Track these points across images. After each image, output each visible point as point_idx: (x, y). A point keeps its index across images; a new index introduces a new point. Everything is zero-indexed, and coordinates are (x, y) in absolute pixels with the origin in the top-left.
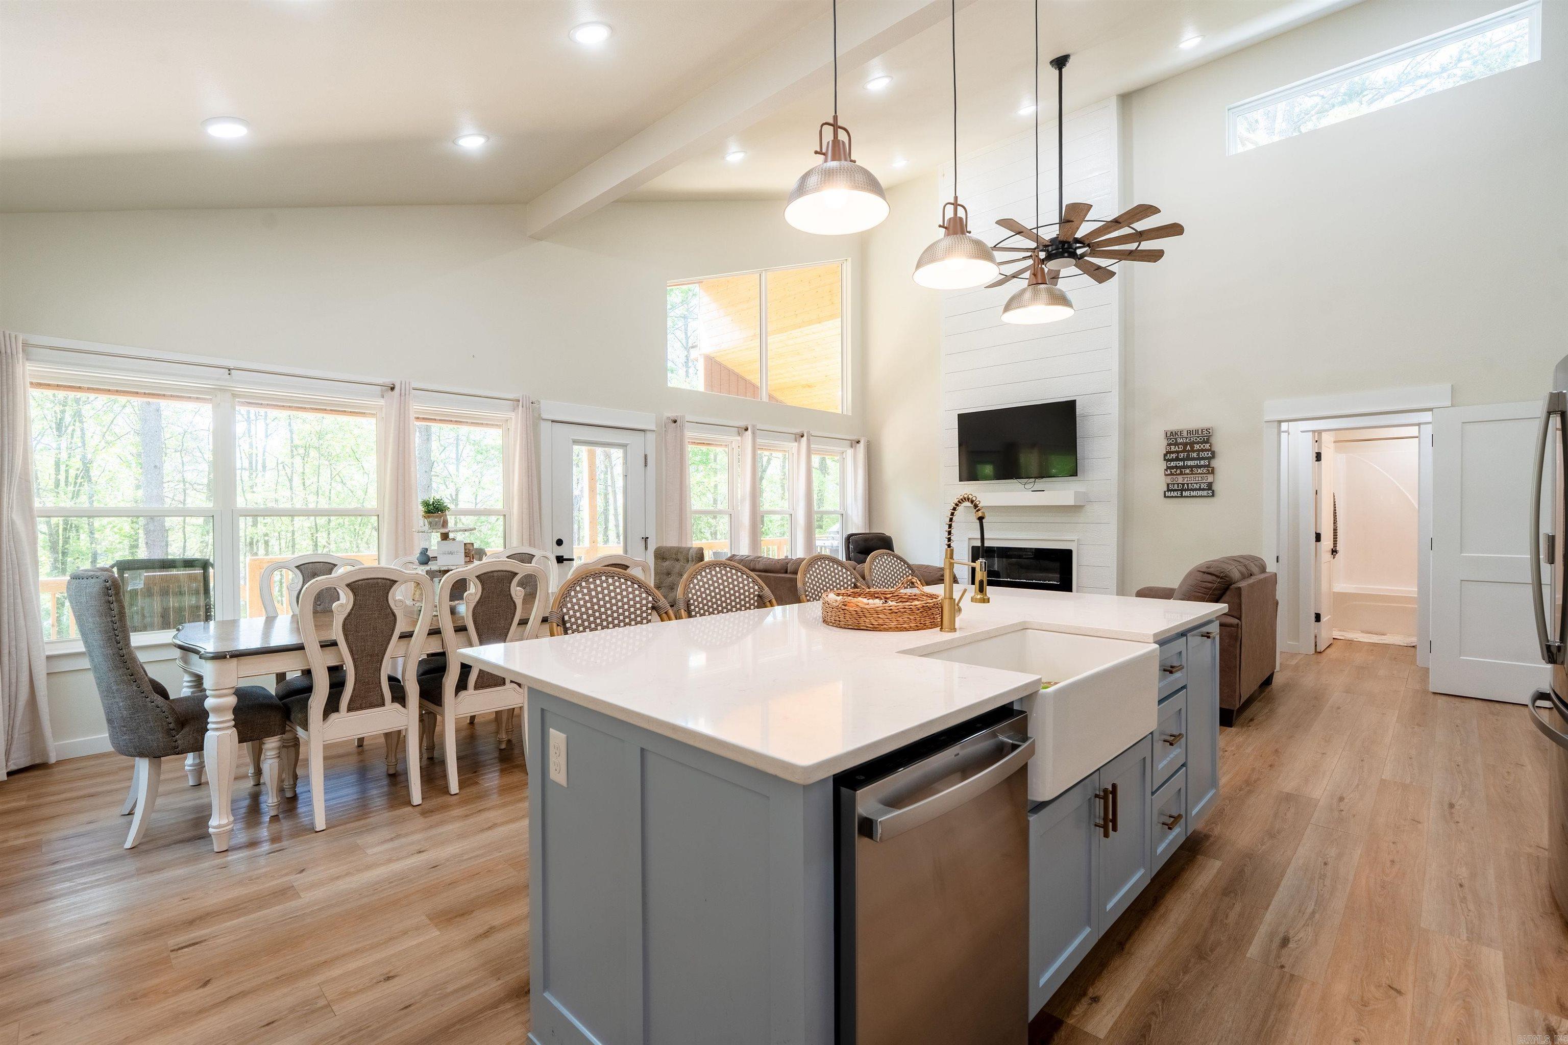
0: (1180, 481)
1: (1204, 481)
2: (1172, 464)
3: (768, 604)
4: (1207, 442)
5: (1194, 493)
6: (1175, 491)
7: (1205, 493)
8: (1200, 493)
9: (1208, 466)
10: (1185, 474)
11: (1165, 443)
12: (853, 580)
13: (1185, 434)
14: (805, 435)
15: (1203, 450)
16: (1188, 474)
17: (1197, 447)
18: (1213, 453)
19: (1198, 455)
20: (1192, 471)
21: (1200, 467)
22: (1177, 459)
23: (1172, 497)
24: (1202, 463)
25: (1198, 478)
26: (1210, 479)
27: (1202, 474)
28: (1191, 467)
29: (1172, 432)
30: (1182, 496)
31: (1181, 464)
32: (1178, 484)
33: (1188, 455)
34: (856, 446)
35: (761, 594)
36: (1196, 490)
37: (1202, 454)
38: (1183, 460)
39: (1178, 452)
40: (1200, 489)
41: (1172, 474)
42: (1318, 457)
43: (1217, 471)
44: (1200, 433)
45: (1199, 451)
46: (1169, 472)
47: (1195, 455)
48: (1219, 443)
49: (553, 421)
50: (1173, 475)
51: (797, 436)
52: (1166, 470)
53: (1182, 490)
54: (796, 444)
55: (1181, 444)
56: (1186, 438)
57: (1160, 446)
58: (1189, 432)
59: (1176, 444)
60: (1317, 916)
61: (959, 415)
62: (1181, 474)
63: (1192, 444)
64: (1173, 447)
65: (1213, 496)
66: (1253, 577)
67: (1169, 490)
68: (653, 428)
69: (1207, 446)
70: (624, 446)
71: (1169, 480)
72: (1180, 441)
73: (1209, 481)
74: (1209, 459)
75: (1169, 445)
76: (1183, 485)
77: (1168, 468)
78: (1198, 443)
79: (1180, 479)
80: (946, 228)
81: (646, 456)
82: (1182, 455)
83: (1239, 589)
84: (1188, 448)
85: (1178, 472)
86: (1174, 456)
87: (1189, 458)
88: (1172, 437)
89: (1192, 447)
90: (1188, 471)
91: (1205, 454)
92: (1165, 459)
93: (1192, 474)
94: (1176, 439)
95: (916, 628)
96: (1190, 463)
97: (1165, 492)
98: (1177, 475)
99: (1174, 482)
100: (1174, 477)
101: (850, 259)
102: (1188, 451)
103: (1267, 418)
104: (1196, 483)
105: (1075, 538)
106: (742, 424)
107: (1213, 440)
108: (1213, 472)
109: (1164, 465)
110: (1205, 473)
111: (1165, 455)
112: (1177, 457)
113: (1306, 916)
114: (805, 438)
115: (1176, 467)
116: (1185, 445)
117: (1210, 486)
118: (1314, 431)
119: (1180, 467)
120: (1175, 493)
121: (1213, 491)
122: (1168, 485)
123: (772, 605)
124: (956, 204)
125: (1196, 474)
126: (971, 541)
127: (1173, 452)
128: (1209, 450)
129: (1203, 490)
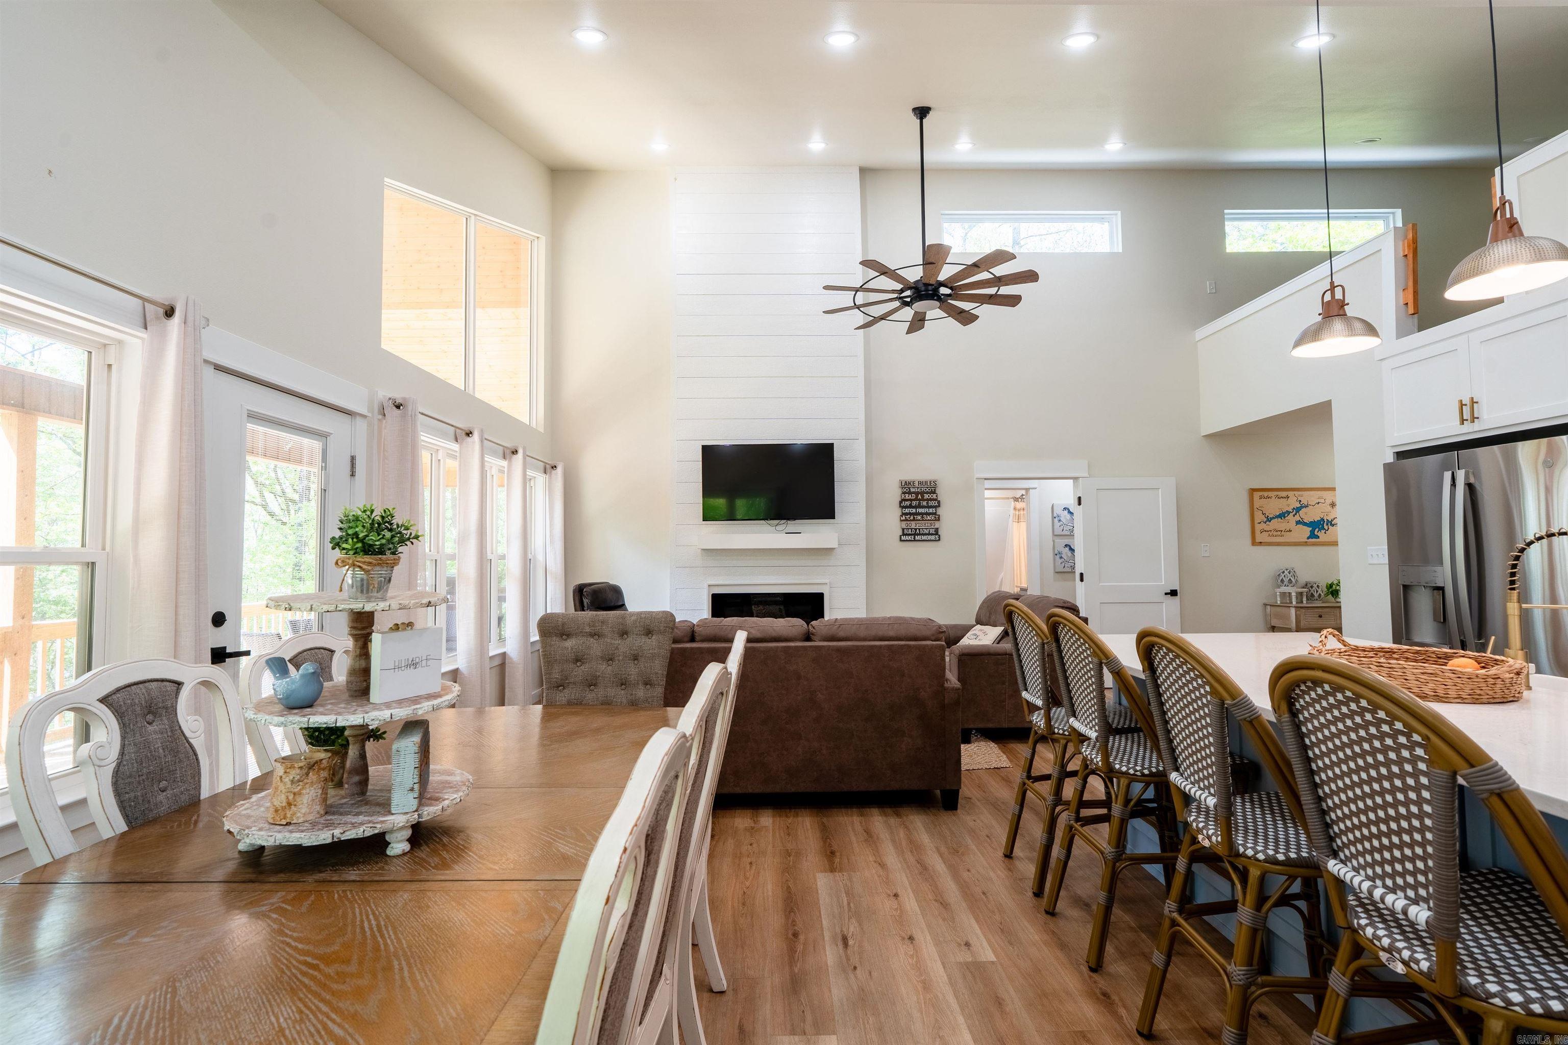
1: (932, 527)
2: (907, 511)
4: (934, 493)
5: (924, 538)
6: (909, 535)
7: (933, 537)
8: (930, 537)
9: (935, 514)
10: (917, 520)
11: (899, 491)
13: (916, 484)
14: (520, 452)
15: (931, 500)
16: (919, 520)
17: (926, 496)
18: (939, 502)
19: (927, 503)
20: (922, 517)
21: (929, 514)
22: (911, 507)
23: (907, 541)
24: (931, 510)
25: (928, 524)
26: (937, 525)
27: (930, 520)
28: (922, 514)
29: (905, 482)
30: (915, 540)
31: (914, 511)
32: (911, 529)
33: (919, 503)
34: (551, 473)
36: (925, 534)
38: (915, 507)
39: (911, 500)
40: (929, 534)
41: (906, 520)
43: (942, 518)
44: (928, 484)
45: (928, 500)
46: (903, 518)
47: (925, 503)
48: (943, 494)
50: (908, 520)
52: (902, 516)
53: (915, 535)
55: (914, 493)
56: (918, 488)
57: (894, 494)
58: (920, 483)
59: (910, 493)
61: (703, 447)
62: (914, 520)
63: (922, 493)
64: (907, 495)
65: (939, 540)
67: (904, 534)
68: (364, 411)
69: (934, 496)
70: (322, 436)
71: (904, 525)
72: (912, 490)
73: (936, 527)
74: (936, 507)
75: (904, 493)
76: (916, 530)
77: (903, 514)
78: (927, 493)
79: (913, 525)
81: (353, 459)
82: (914, 502)
84: (920, 497)
85: (912, 518)
86: (908, 503)
87: (920, 506)
88: (906, 487)
89: (923, 496)
90: (919, 517)
91: (931, 503)
92: (900, 506)
93: (923, 520)
94: (909, 488)
96: (921, 510)
97: (900, 536)
98: (911, 520)
99: (908, 527)
100: (908, 522)
101: (543, 239)
102: (920, 500)
103: (977, 476)
104: (926, 529)
105: (827, 581)
106: (464, 424)
107: (938, 491)
108: (939, 520)
109: (898, 512)
110: (932, 520)
111: (901, 502)
112: (910, 504)
114: (519, 457)
115: (910, 514)
116: (917, 494)
117: (937, 530)
119: (913, 514)
120: (909, 537)
121: (939, 537)
122: (903, 530)
125: (926, 520)
126: (712, 588)
127: (907, 500)
128: (936, 500)
129: (932, 534)
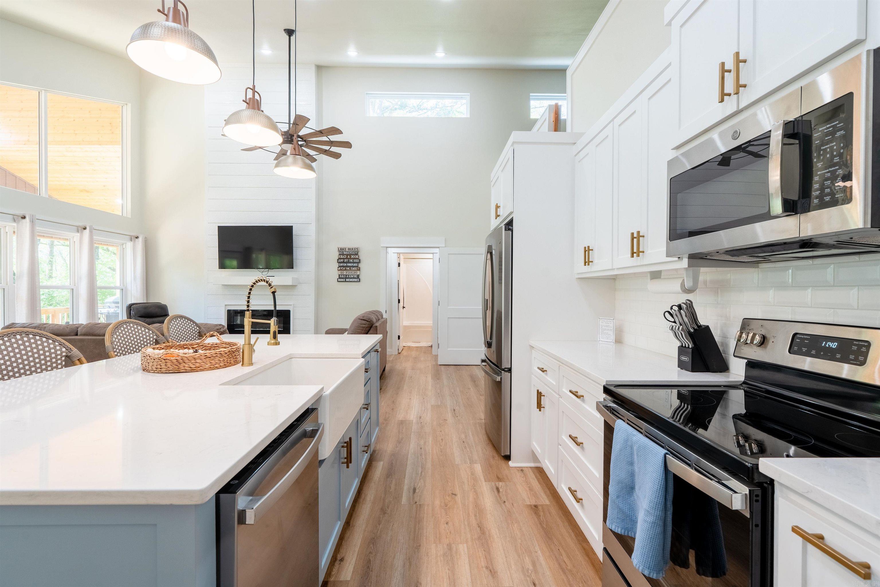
0: (345, 274)
1: (356, 274)
2: (341, 265)
3: (77, 362)
4: (357, 255)
5: (351, 280)
6: (343, 279)
7: (356, 280)
8: (354, 280)
9: (357, 267)
10: (347, 270)
11: (338, 253)
12: (155, 337)
13: (347, 250)
14: (87, 228)
15: (355, 259)
17: (352, 257)
18: (360, 260)
19: (353, 261)
20: (350, 268)
21: (354, 267)
22: (343, 262)
23: (341, 281)
24: (355, 265)
25: (353, 273)
26: (358, 273)
27: (355, 270)
29: (341, 248)
30: (346, 281)
31: (345, 265)
32: (344, 275)
33: (348, 261)
34: (135, 240)
35: (69, 354)
36: (352, 278)
37: (355, 261)
38: (346, 263)
39: (344, 259)
40: (354, 278)
41: (341, 270)
42: (399, 265)
43: (361, 269)
44: (354, 250)
45: (353, 259)
46: (340, 269)
47: (351, 261)
48: (362, 256)
50: (342, 270)
51: (79, 228)
52: (338, 268)
53: (346, 278)
54: (78, 234)
55: (345, 254)
56: (348, 252)
57: (336, 255)
58: (349, 249)
59: (343, 255)
60: (423, 473)
61: (218, 227)
62: (345, 270)
63: (350, 255)
64: (341, 256)
65: (360, 281)
66: (379, 321)
67: (340, 278)
69: (357, 256)
71: (340, 272)
72: (345, 253)
73: (358, 274)
74: (358, 263)
75: (340, 255)
76: (346, 275)
77: (339, 266)
78: (353, 255)
80: (247, 103)
82: (346, 260)
83: (376, 326)
84: (349, 257)
85: (344, 269)
86: (342, 260)
88: (341, 251)
92: (338, 262)
93: (350, 270)
94: (343, 252)
95: (225, 366)
96: (349, 265)
97: (338, 279)
98: (343, 270)
99: (342, 274)
100: (342, 271)
101: (129, 105)
102: (349, 259)
103: (382, 245)
104: (352, 275)
105: (292, 303)
106: (20, 212)
107: (359, 254)
108: (359, 270)
109: (337, 265)
110: (356, 270)
111: (338, 260)
112: (343, 261)
113: (419, 475)
114: (87, 231)
115: (343, 266)
116: (347, 255)
117: (358, 277)
118: (398, 253)
119: (345, 267)
120: (343, 280)
121: (360, 279)
122: (339, 275)
123: (81, 363)
124: (254, 90)
125: (352, 270)
126: (227, 307)
127: (341, 259)
128: (358, 259)
129: (355, 278)
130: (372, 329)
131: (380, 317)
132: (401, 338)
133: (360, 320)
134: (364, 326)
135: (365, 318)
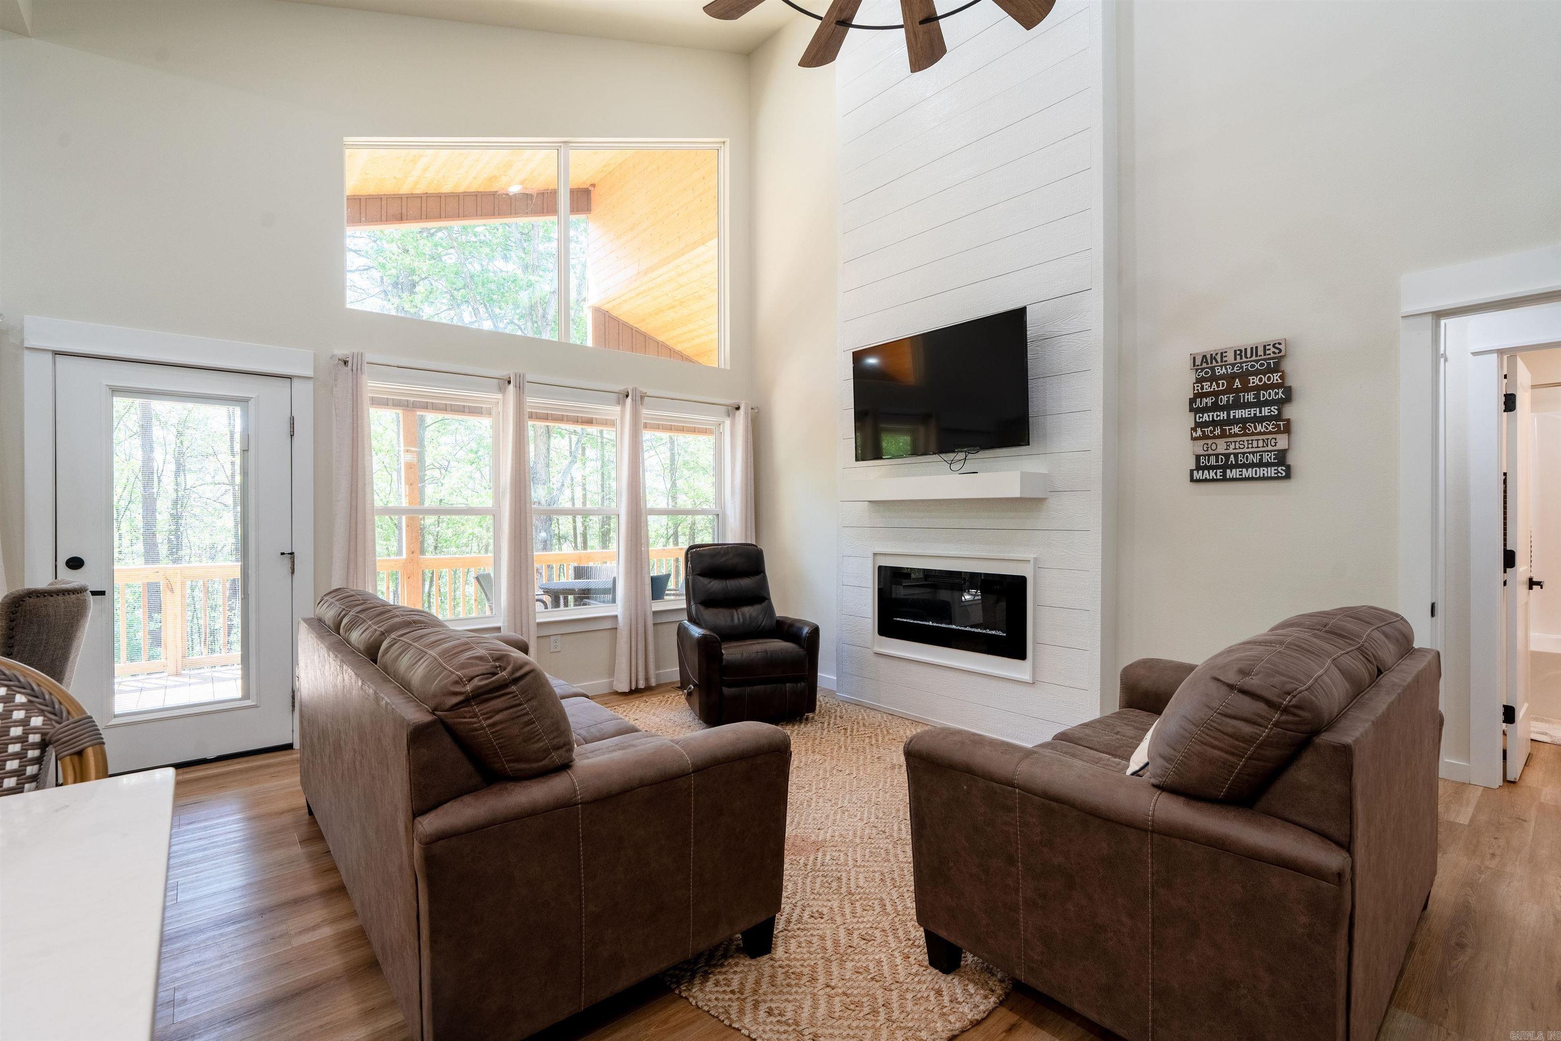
0: (1221, 449)
1: (1270, 448)
2: (1206, 417)
4: (1275, 370)
5: (1250, 473)
6: (1213, 469)
7: (1271, 472)
8: (1262, 471)
9: (1278, 418)
10: (1231, 436)
11: (1191, 377)
13: (1230, 358)
14: (631, 394)
15: (1266, 387)
16: (1236, 435)
17: (1254, 381)
18: (1288, 392)
19: (1257, 396)
20: (1244, 428)
21: (1261, 420)
22: (1216, 407)
23: (1206, 480)
24: (1265, 411)
25: (1258, 443)
26: (1282, 442)
27: (1264, 433)
28: (1243, 421)
29: (1204, 356)
30: (1224, 479)
31: (1223, 415)
32: (1217, 456)
33: (1237, 399)
34: (734, 415)
36: (1253, 465)
37: (1265, 395)
38: (1227, 408)
39: (1216, 394)
40: (1261, 464)
41: (1204, 437)
42: (1510, 403)
43: (1294, 427)
44: (1260, 352)
45: (1258, 388)
46: (1199, 433)
47: (1250, 397)
48: (1301, 371)
49: (56, 353)
50: (1208, 437)
51: (621, 396)
52: (1194, 429)
53: (1225, 467)
54: (618, 408)
55: (1222, 377)
56: (1233, 365)
57: (1183, 385)
58: (1239, 353)
59: (1214, 378)
61: (855, 351)
62: (1223, 435)
63: (1244, 376)
64: (1206, 385)
65: (1288, 476)
67: (1199, 468)
68: (309, 373)
69: (1275, 378)
70: (242, 401)
71: (1199, 447)
72: (1220, 371)
73: (1279, 447)
74: (1281, 403)
75: (1200, 381)
76: (1227, 456)
77: (1198, 425)
78: (1256, 373)
79: (1221, 446)
81: (292, 419)
82: (1225, 398)
83: (1346, 751)
84: (1237, 383)
85: (1218, 431)
86: (1209, 401)
87: (1238, 405)
88: (1206, 366)
89: (1245, 382)
90: (1236, 429)
91: (1271, 395)
92: (1191, 410)
93: (1245, 434)
94: (1212, 369)
96: (1239, 414)
97: (1192, 471)
98: (1215, 437)
99: (1210, 452)
100: (1210, 442)
101: (729, 144)
102: (1238, 391)
103: (1407, 309)
104: (1253, 453)
105: (1031, 556)
106: (503, 373)
107: (1288, 366)
108: (1287, 429)
109: (1189, 420)
110: (1270, 433)
111: (1192, 401)
112: (1215, 404)
114: (629, 398)
115: (1214, 423)
116: (1230, 378)
117: (1281, 458)
118: (1501, 352)
119: (1222, 423)
120: (1212, 474)
121: (1288, 469)
122: (1198, 458)
125: (1253, 434)
126: (879, 558)
127: (1207, 395)
128: (1278, 386)
129: (1268, 465)
130: (1308, 758)
131: (1387, 652)
132: (1520, 714)
133: (1224, 689)
134: (1247, 729)
135: (1253, 682)
